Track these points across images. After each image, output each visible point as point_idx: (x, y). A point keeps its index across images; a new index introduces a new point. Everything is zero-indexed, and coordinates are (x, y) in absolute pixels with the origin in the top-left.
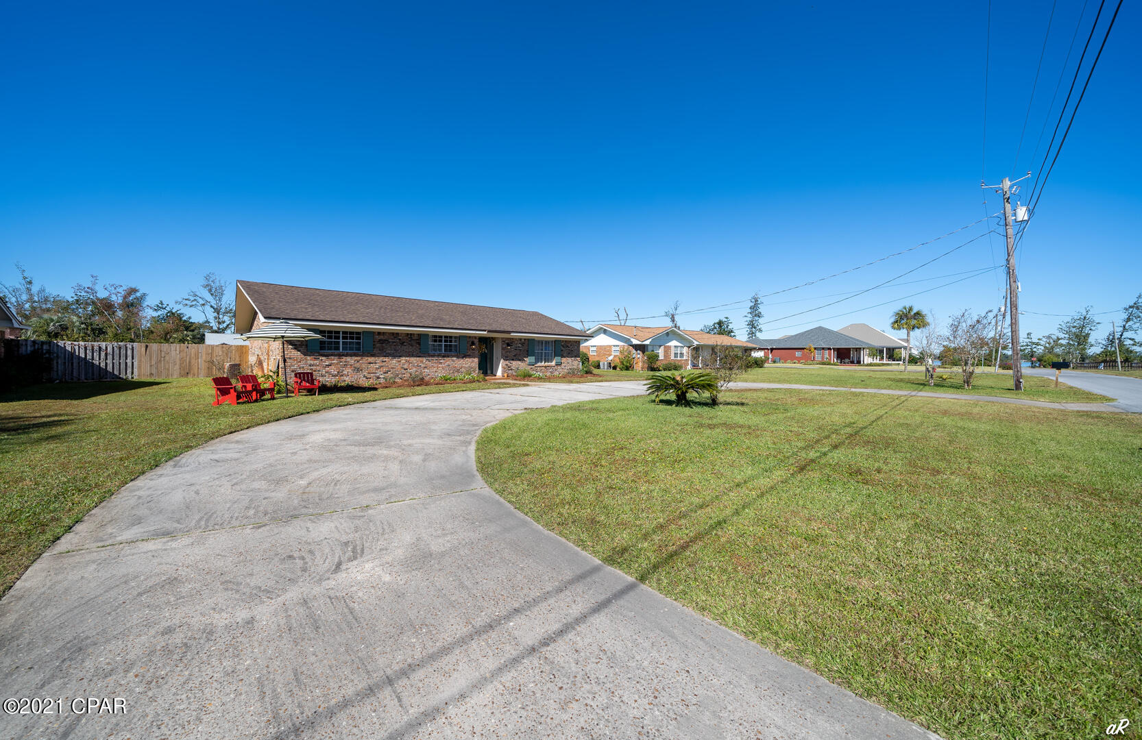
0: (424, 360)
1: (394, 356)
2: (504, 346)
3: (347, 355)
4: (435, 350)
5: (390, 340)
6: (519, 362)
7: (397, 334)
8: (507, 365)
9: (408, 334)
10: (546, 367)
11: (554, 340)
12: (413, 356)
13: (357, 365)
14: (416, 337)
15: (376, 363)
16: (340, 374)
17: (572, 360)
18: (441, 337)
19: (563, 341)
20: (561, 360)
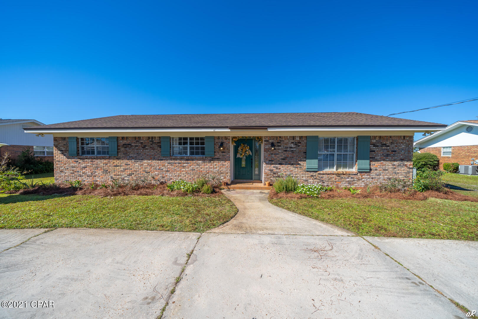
0: (166, 163)
1: (136, 158)
2: (267, 147)
3: (97, 158)
4: (180, 153)
5: (132, 144)
6: (291, 168)
7: (139, 138)
8: (271, 171)
9: (149, 138)
10: (338, 175)
11: (356, 135)
12: (154, 159)
13: (106, 167)
14: (157, 141)
15: (121, 166)
16: (93, 175)
17: (394, 165)
18: (185, 139)
19: (375, 137)
20: (370, 165)
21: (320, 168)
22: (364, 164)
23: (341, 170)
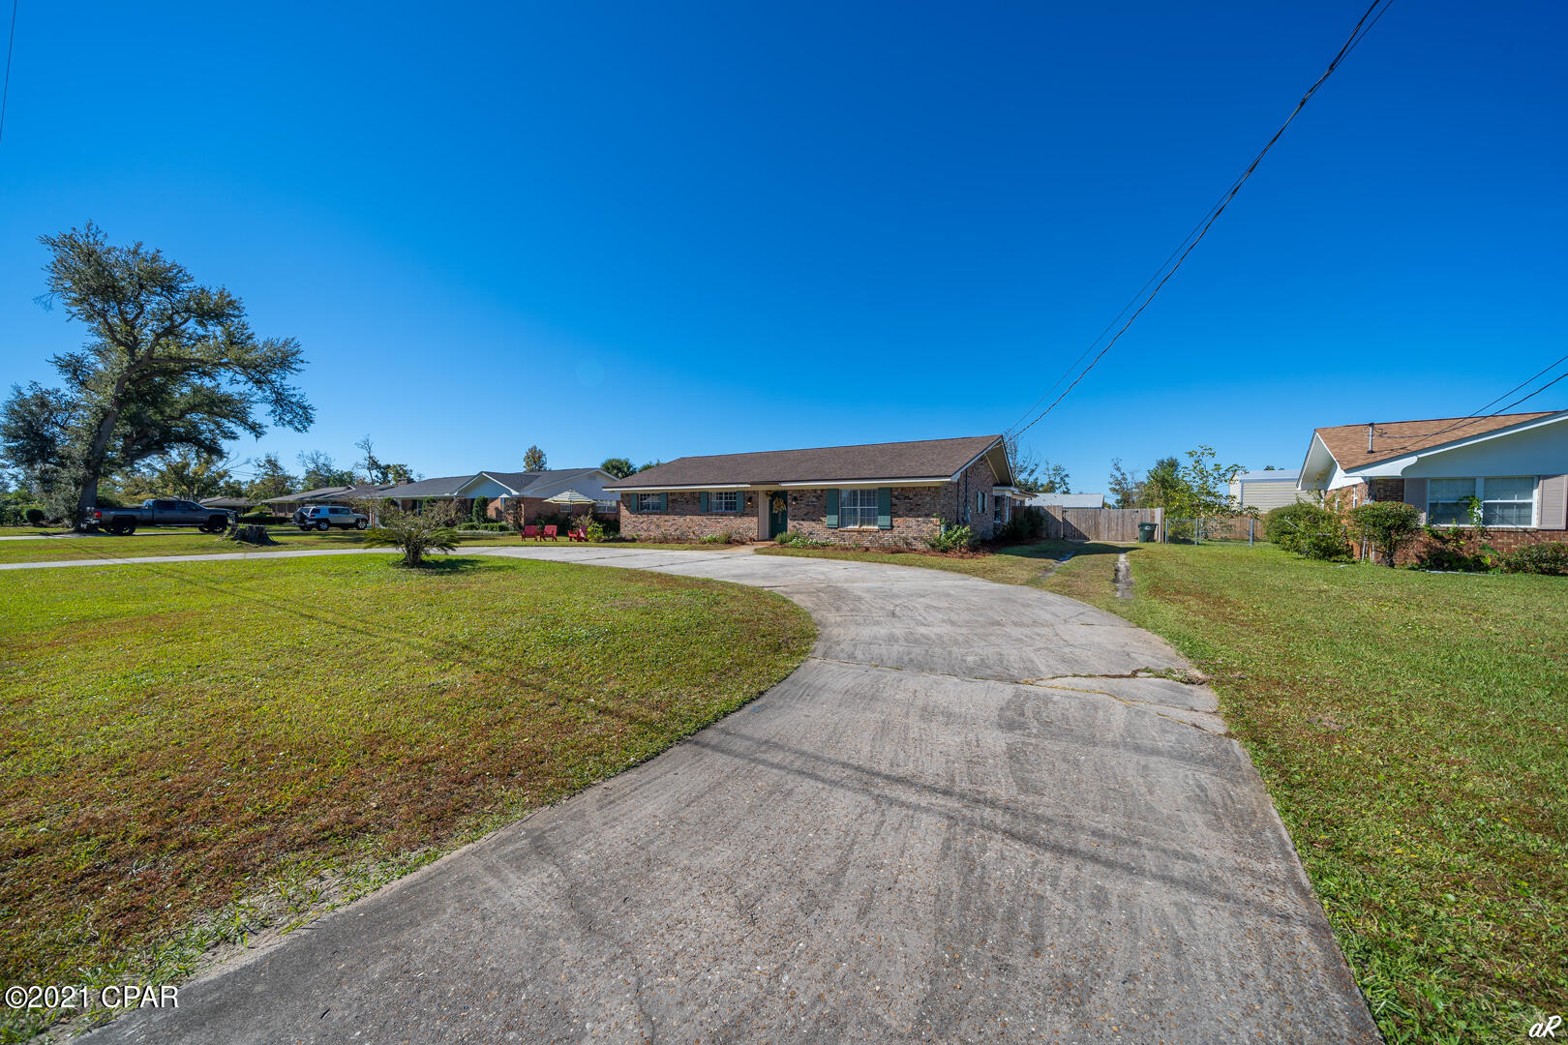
0: (703, 518)
2: (793, 503)
3: (652, 514)
4: (717, 509)
5: (678, 500)
6: (813, 524)
7: (684, 493)
8: (795, 528)
9: (691, 493)
10: (859, 532)
11: (876, 487)
12: (695, 514)
13: (658, 522)
14: (697, 496)
15: (669, 521)
16: (648, 530)
17: (918, 521)
18: (721, 494)
19: (897, 489)
20: (892, 521)
21: (841, 524)
22: (884, 520)
23: (865, 527)
